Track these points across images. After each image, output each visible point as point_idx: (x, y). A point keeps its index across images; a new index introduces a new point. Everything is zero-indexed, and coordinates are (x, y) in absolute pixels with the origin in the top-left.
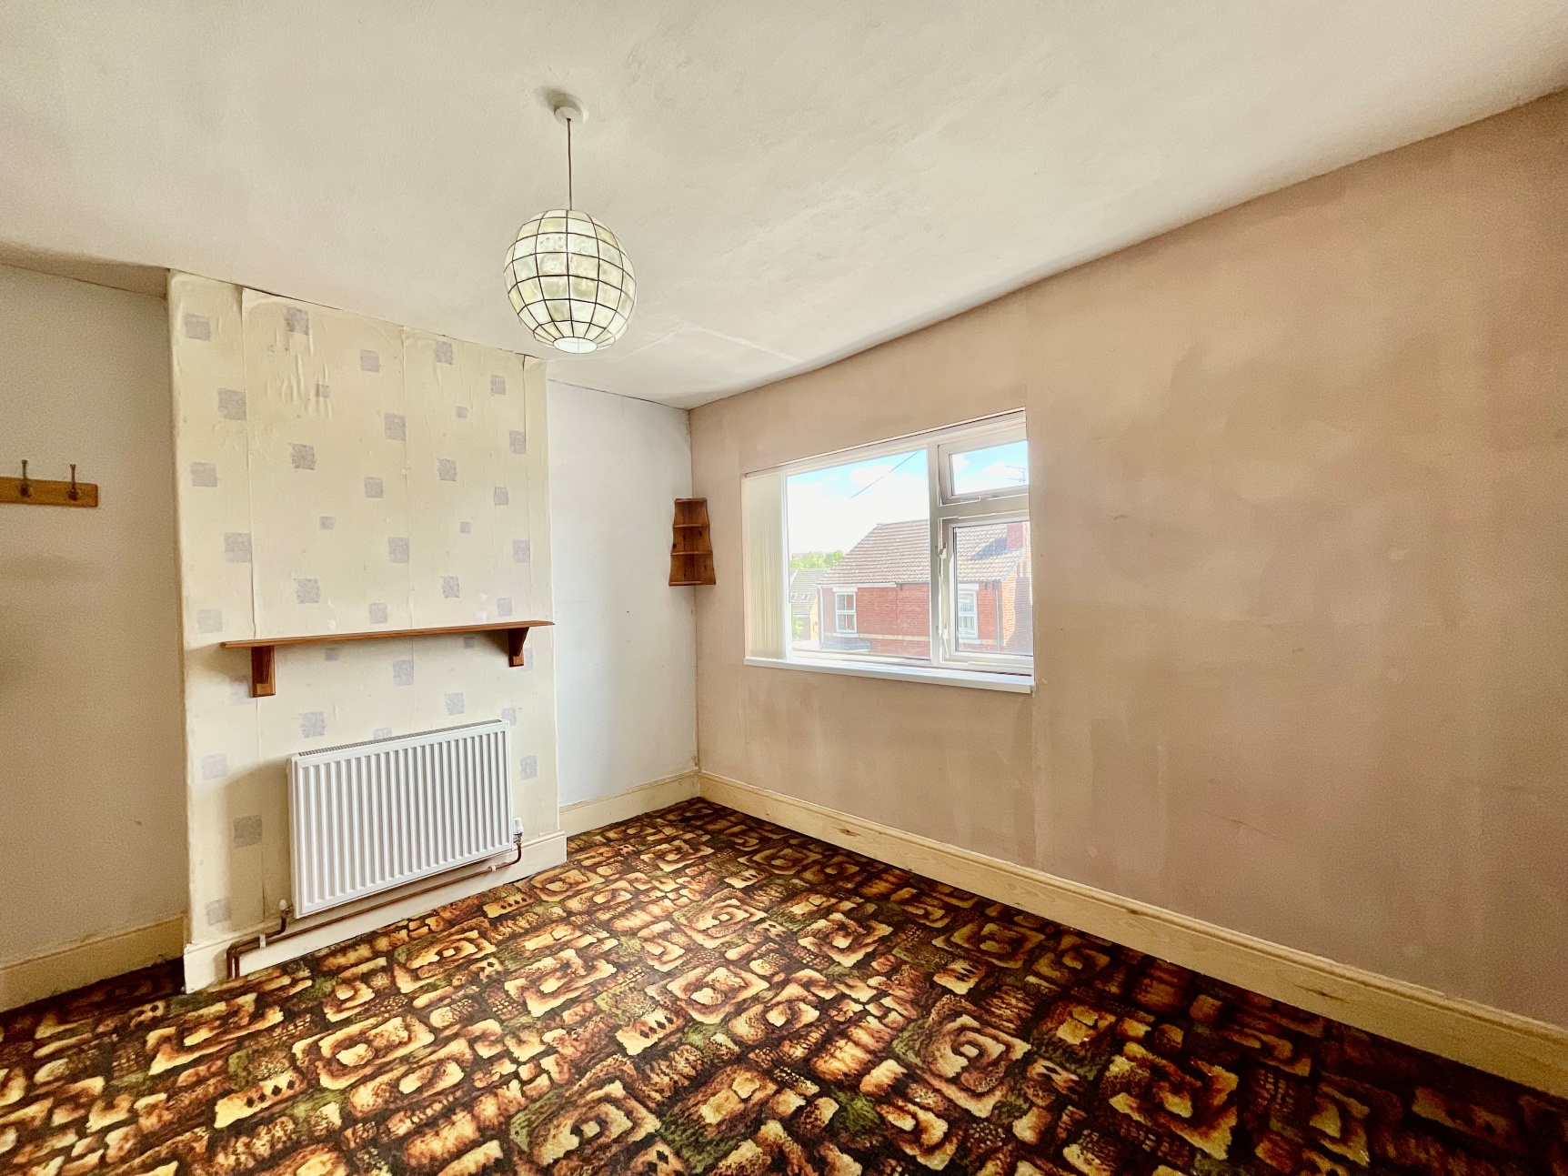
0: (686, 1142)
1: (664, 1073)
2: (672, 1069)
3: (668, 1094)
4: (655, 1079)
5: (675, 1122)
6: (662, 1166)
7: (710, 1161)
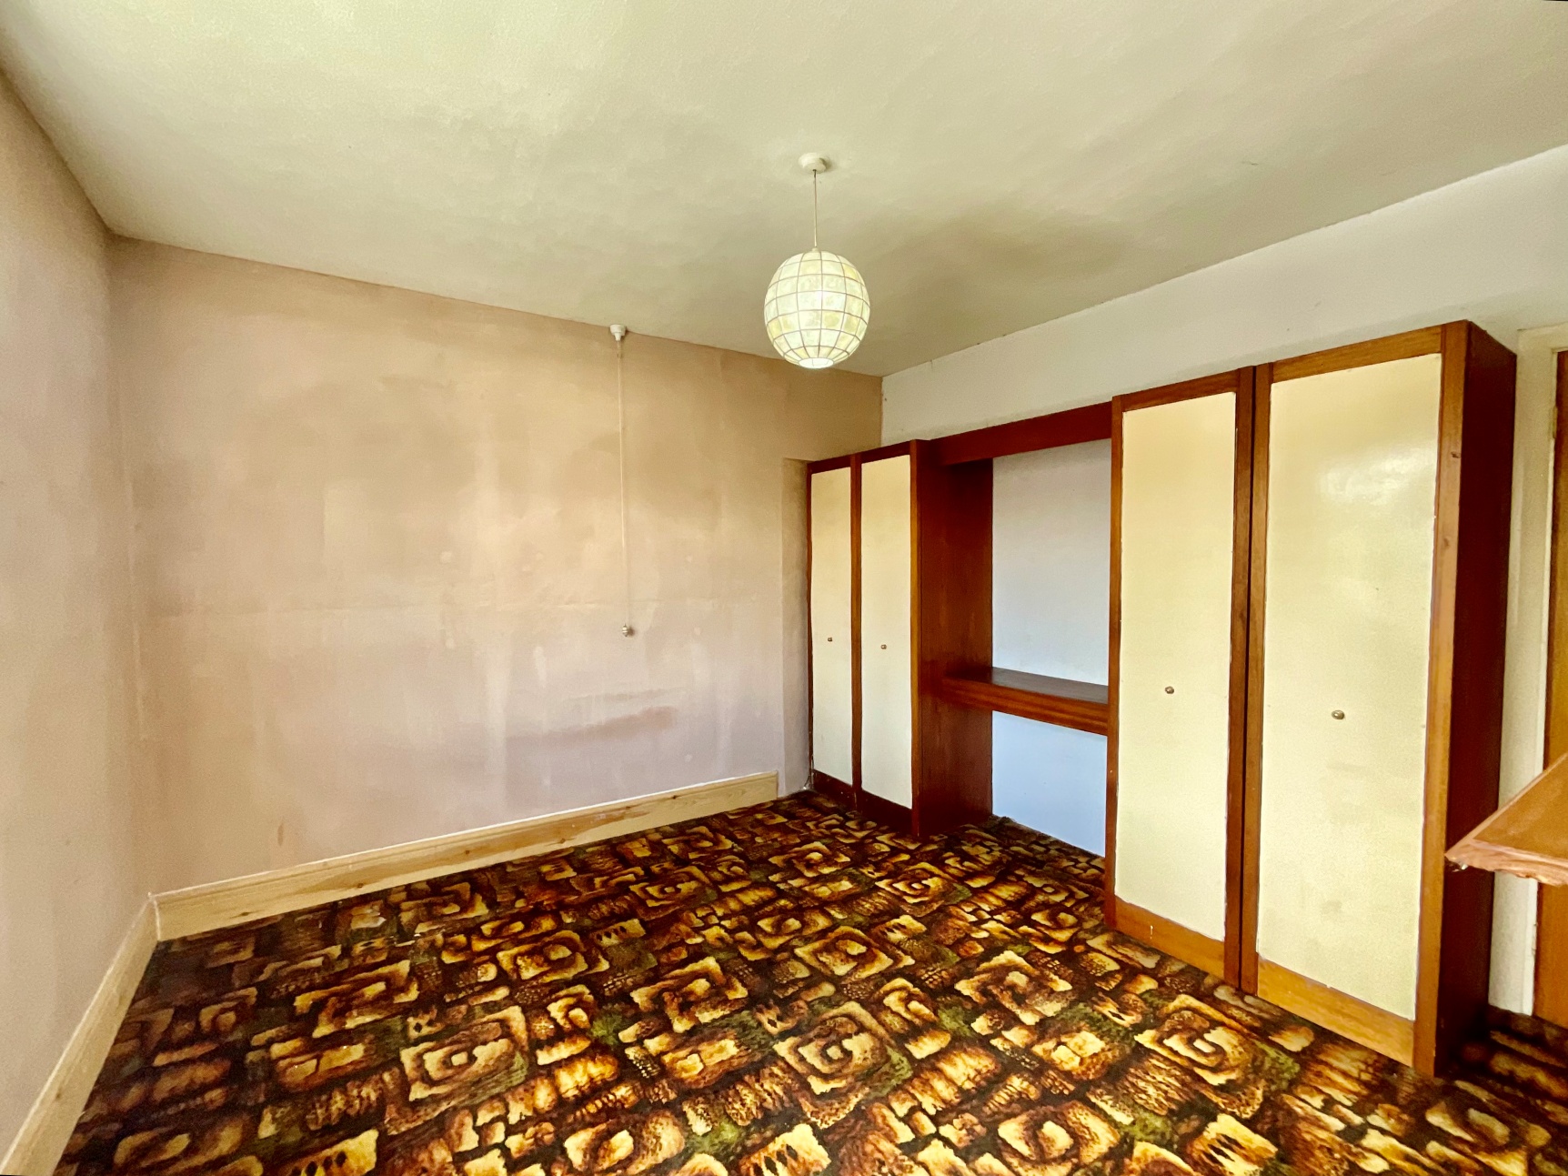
0: (753, 1030)
1: (770, 1094)
2: (760, 1096)
3: (767, 1071)
4: (779, 1090)
5: (761, 1046)
6: (773, 1018)
7: (736, 1016)
